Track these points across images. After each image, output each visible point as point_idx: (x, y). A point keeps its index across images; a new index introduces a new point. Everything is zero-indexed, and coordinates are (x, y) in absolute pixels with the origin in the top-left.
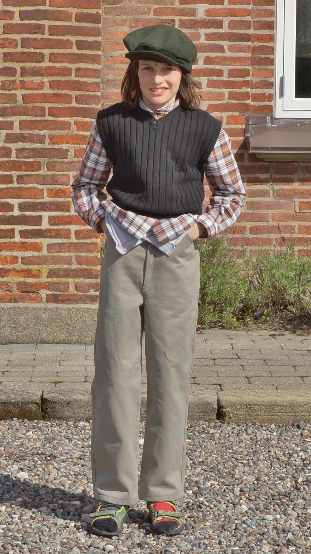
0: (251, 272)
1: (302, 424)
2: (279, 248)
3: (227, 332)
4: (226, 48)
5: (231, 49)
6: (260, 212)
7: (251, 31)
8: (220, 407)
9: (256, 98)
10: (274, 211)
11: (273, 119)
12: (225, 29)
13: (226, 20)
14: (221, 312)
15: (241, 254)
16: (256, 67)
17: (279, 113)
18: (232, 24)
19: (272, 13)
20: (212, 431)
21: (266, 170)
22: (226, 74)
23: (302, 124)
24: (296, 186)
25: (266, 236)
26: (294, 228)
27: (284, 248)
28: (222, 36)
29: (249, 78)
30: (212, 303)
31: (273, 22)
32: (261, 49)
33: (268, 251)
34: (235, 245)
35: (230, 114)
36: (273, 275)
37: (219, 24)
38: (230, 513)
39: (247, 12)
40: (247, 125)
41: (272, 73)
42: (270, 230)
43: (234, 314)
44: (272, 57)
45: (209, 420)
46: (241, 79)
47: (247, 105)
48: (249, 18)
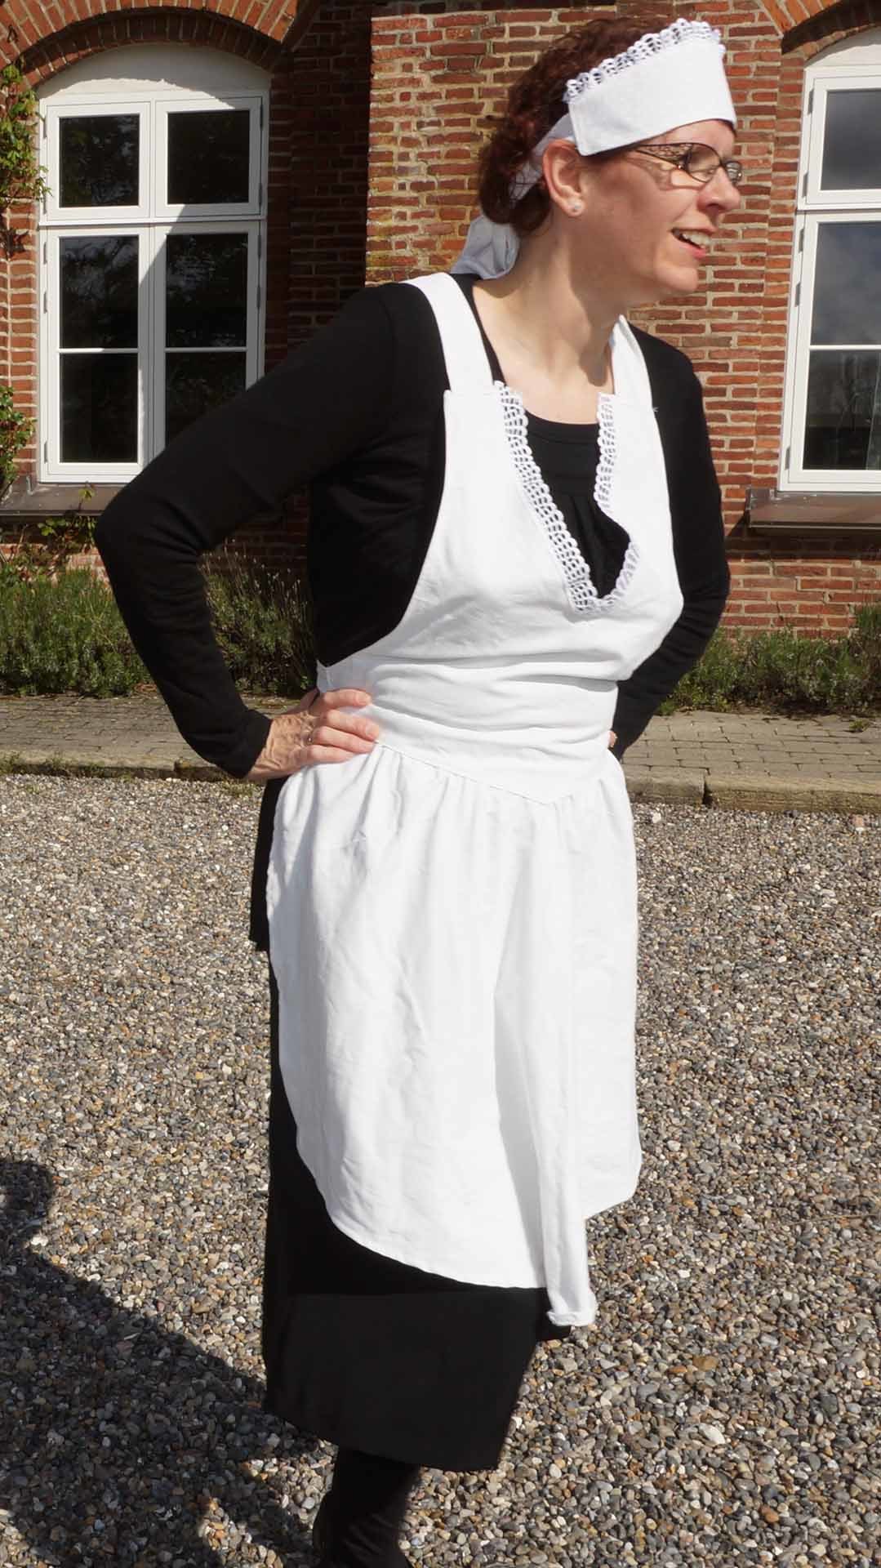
0: (745, 653)
1: (795, 813)
2: (776, 628)
3: (717, 714)
4: (728, 417)
5: (734, 418)
6: (758, 589)
7: (757, 400)
8: (707, 791)
9: (759, 469)
10: (774, 590)
11: (777, 492)
12: (729, 397)
13: (730, 388)
14: (711, 693)
15: (735, 634)
16: (761, 437)
17: (783, 486)
18: (736, 393)
19: (781, 380)
20: (697, 816)
21: (767, 545)
22: (727, 444)
23: (809, 498)
24: (799, 563)
25: (763, 615)
26: (794, 607)
27: (781, 629)
28: (723, 405)
29: (752, 449)
30: (702, 683)
31: (781, 390)
32: (767, 419)
33: (764, 632)
34: (730, 624)
35: (730, 486)
36: (769, 657)
37: (723, 393)
38: (714, 901)
39: (753, 380)
40: (748, 499)
41: (778, 443)
42: (768, 609)
43: (725, 696)
44: (779, 426)
45: (694, 805)
46: (744, 450)
47: (749, 478)
48: (755, 385)
